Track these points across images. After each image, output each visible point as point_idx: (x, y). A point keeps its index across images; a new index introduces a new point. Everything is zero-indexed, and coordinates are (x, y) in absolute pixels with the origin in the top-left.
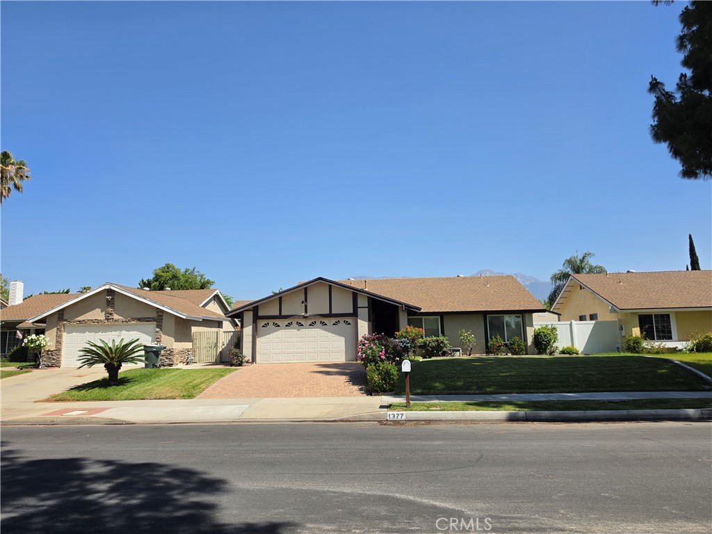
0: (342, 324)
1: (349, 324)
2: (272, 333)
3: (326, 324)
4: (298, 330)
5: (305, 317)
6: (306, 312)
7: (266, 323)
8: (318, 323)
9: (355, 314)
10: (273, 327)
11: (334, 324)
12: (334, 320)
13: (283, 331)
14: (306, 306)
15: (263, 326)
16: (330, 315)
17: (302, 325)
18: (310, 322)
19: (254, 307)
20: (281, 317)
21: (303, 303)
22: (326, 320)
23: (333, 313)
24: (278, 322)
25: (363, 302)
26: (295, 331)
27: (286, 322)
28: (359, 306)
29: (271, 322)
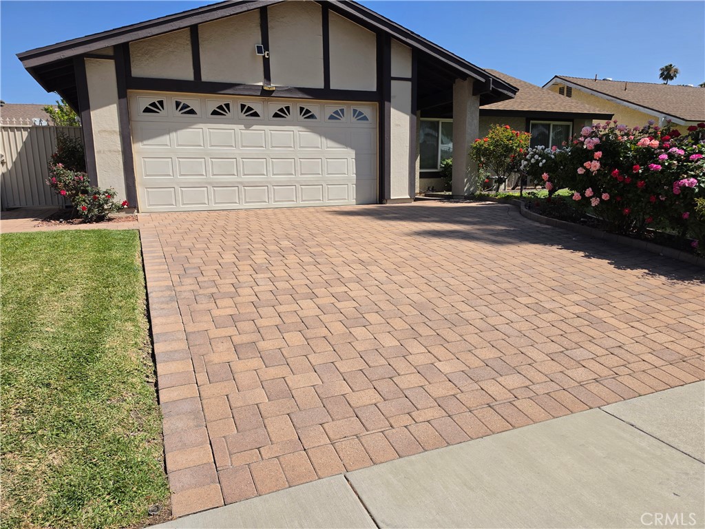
0: (348, 118)
1: (365, 118)
2: (176, 130)
3: (312, 117)
4: (248, 127)
5: (266, 93)
6: (267, 77)
7: (155, 100)
8: (295, 111)
9: (381, 97)
10: (178, 113)
11: (331, 117)
12: (331, 107)
13: (205, 126)
14: (266, 62)
15: (147, 110)
16: (326, 93)
17: (255, 114)
18: (275, 107)
19: (116, 47)
20: (198, 86)
21: (258, 50)
22: (314, 106)
23: (333, 86)
24: (191, 100)
25: (401, 66)
26: (239, 128)
27: (214, 102)
28: (393, 75)
29: (169, 98)
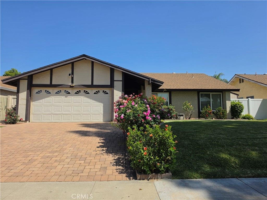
0: (101, 93)
1: (107, 93)
2: (44, 98)
3: (88, 93)
4: (66, 97)
5: (71, 87)
7: (39, 90)
8: (82, 91)
9: (112, 86)
10: (45, 93)
11: (95, 93)
12: (95, 90)
13: (53, 97)
14: (72, 78)
15: (37, 93)
16: (92, 86)
17: (69, 93)
18: (75, 91)
19: (28, 76)
20: (51, 86)
21: (70, 75)
22: (89, 90)
23: (94, 84)
24: (50, 90)
25: (118, 77)
26: (63, 97)
27: (56, 90)
28: (115, 80)
29: (43, 89)
